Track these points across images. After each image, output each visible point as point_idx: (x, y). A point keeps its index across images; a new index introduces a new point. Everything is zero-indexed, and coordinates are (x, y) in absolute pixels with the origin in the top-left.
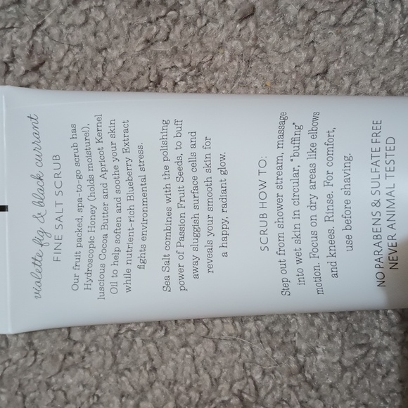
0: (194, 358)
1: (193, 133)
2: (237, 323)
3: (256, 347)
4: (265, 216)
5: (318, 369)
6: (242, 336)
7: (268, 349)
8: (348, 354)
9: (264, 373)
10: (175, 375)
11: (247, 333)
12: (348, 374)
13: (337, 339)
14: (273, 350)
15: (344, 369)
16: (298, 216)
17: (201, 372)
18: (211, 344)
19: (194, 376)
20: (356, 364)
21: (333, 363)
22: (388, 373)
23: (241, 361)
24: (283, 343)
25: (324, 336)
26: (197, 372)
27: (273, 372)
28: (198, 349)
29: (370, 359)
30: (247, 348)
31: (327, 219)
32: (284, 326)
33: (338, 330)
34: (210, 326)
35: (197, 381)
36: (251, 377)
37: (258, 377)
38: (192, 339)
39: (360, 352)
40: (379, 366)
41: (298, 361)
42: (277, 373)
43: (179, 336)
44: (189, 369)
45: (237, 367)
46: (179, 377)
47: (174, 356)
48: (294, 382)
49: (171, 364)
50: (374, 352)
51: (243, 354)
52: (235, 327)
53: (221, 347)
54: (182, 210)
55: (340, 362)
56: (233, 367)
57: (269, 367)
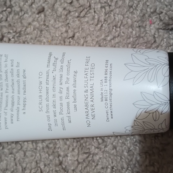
0: (15, 159)
1: (12, 60)
2: (34, 144)
3: (42, 154)
4: (41, 96)
5: (68, 163)
6: (36, 149)
7: (47, 155)
8: (80, 156)
9: (45, 165)
10: (7, 166)
11: (38, 148)
12: (80, 165)
13: (76, 150)
14: (49, 155)
15: (79, 163)
16: (55, 97)
17: (18, 165)
18: (23, 153)
19: (15, 167)
20: (84, 161)
21: (74, 161)
22: (97, 165)
23: (35, 160)
24: (53, 152)
25: (71, 149)
26: (16, 165)
27: (49, 165)
28: (17, 155)
29: (90, 159)
30: (38, 155)
31: (66, 98)
32: (54, 145)
33: (76, 146)
34: (22, 145)
35: (16, 169)
36: (40, 167)
37: (42, 167)
38: (14, 151)
39: (85, 156)
40: (94, 161)
41: (59, 160)
42: (51, 165)
43: (9, 149)
44: (13, 164)
45: (33, 163)
46: (8, 167)
47: (6, 158)
48: (57, 169)
49: (5, 162)
50: (91, 156)
51: (36, 157)
52: (33, 146)
53: (27, 154)
54: (7, 94)
55: (77, 160)
56: (32, 162)
57: (47, 162)
